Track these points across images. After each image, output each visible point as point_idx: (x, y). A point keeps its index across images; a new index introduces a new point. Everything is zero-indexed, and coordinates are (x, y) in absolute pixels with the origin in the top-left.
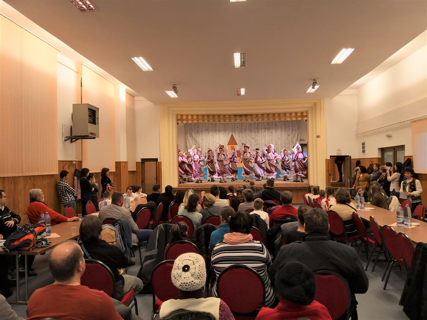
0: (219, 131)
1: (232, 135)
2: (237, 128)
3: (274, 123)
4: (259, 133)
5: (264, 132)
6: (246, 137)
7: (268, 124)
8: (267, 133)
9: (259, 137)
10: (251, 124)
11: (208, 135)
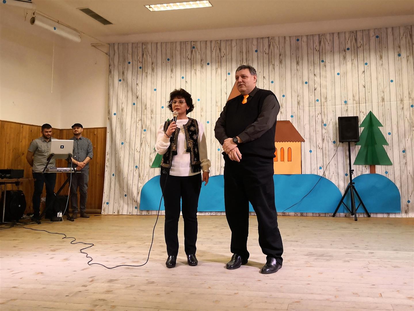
0: (204, 62)
2: (256, 51)
3: (372, 33)
4: (325, 66)
5: (342, 63)
6: (282, 81)
7: (352, 38)
8: (349, 64)
9: (325, 77)
10: (300, 39)
11: (171, 77)
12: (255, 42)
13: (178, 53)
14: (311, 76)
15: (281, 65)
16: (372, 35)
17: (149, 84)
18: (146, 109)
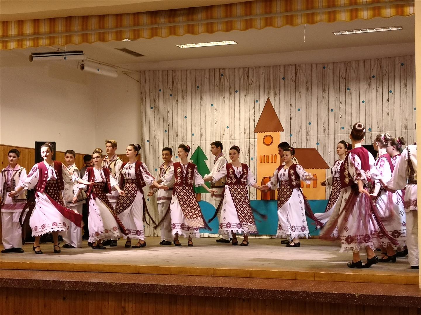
0: (232, 90)
1: (268, 104)
2: (283, 78)
3: (397, 61)
4: (351, 93)
5: (367, 90)
6: (308, 108)
7: (378, 65)
8: (374, 92)
9: (350, 105)
10: (326, 66)
11: (201, 104)
12: (282, 70)
13: (207, 81)
14: (337, 103)
15: (308, 92)
16: (397, 63)
17: (180, 111)
18: (177, 136)
